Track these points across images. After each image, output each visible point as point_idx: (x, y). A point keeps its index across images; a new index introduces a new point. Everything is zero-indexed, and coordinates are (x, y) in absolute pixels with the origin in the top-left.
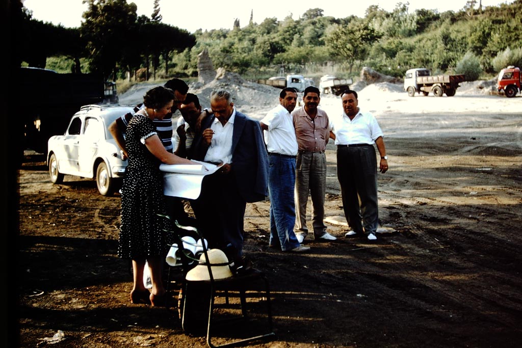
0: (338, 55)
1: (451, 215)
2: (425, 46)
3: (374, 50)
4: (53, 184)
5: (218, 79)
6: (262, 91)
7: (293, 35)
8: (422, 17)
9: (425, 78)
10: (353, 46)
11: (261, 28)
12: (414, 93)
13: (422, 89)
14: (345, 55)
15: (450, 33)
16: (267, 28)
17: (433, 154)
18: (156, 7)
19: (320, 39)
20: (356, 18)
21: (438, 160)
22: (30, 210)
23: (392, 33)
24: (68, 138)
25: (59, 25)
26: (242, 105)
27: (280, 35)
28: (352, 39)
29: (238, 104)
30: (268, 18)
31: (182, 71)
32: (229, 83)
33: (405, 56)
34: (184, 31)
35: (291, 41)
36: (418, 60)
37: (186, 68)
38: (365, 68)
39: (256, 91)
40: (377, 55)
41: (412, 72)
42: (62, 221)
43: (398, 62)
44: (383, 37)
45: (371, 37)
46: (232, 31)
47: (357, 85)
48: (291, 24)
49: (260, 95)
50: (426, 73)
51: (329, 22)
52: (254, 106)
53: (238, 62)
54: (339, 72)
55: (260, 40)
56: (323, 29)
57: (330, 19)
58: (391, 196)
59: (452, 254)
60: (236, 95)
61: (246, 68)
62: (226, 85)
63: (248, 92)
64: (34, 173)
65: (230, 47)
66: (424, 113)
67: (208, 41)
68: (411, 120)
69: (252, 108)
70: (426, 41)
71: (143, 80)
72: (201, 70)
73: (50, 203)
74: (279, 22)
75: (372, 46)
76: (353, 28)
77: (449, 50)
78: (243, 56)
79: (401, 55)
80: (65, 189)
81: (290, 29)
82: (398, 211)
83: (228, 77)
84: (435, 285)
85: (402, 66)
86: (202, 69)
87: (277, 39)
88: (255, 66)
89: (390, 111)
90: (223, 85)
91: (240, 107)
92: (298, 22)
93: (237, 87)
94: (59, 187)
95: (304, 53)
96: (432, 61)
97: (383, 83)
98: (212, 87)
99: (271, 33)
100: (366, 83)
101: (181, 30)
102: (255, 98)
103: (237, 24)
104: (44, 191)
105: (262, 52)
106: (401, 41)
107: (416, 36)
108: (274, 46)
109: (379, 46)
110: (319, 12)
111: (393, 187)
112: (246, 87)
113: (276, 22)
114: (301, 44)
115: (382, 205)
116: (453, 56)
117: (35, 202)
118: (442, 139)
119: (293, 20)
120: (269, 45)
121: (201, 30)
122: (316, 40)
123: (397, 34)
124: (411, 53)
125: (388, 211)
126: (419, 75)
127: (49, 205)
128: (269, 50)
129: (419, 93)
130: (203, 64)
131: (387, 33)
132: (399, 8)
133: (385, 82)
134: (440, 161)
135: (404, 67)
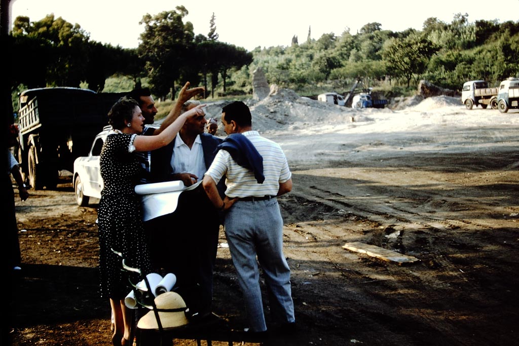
0: (395, 68)
1: (483, 240)
2: (485, 58)
3: (432, 63)
4: (78, 206)
5: (271, 96)
6: (317, 107)
7: (351, 50)
8: (481, 28)
9: (483, 90)
10: (410, 59)
11: (319, 43)
12: (472, 106)
13: (480, 101)
14: (403, 69)
15: (510, 44)
16: (324, 44)
17: (480, 171)
18: (212, 26)
19: (377, 53)
20: (414, 31)
21: (483, 177)
22: (42, 236)
23: (451, 45)
24: (91, 159)
25: (118, 46)
26: (296, 121)
27: (338, 50)
28: (410, 52)
29: (291, 121)
30: (326, 33)
31: (240, 89)
32: (282, 100)
33: (464, 68)
34: (241, 49)
35: (349, 56)
36: (478, 72)
37: (244, 85)
38: (422, 82)
39: (309, 107)
40: (435, 68)
41: (470, 84)
42: (69, 248)
43: (457, 74)
44: (442, 50)
45: (429, 50)
46: (290, 47)
47: (414, 99)
48: (348, 39)
49: (313, 112)
50: (484, 85)
51: (387, 36)
52: (307, 123)
53: (295, 78)
54: (397, 86)
55: (317, 56)
56: (381, 43)
57: (388, 33)
58: (423, 219)
59: (475, 288)
60: (290, 111)
61: (302, 84)
62: (279, 102)
63: (301, 108)
64: (66, 195)
65: (288, 64)
66: (480, 127)
67: (266, 58)
68: (465, 133)
69: (305, 124)
70: (486, 53)
71: (201, 98)
72: (255, 88)
73: (66, 227)
74: (336, 37)
75: (429, 59)
76: (410, 41)
77: (510, 61)
78: (300, 72)
79: (460, 67)
80: (89, 212)
81: (347, 44)
82: (427, 236)
83: (282, 93)
84: (446, 329)
85: (462, 79)
86: (256, 86)
87: (333, 55)
88: (312, 82)
89: (445, 125)
90: (276, 102)
91: (292, 124)
92: (355, 37)
93: (290, 104)
94: (83, 210)
95: (361, 68)
96: (493, 73)
97: (441, 96)
98: (265, 104)
99: (329, 49)
100: (423, 96)
101: (238, 48)
102: (308, 114)
103: (295, 40)
104: (68, 214)
105: (319, 68)
106: (461, 53)
107: (476, 48)
108: (331, 61)
109: (438, 59)
110: (376, 26)
111: (428, 208)
112: (300, 103)
113: (334, 38)
114: (358, 58)
115: (411, 229)
116: (513, 67)
117: (52, 226)
118: (493, 154)
119: (351, 35)
120: (326, 61)
121: (260, 47)
122: (374, 54)
123: (456, 47)
124: (471, 65)
125: (414, 237)
126: (477, 88)
127: (64, 230)
128: (325, 65)
129: (477, 106)
130: (257, 81)
131: (445, 45)
132: (457, 20)
133: (443, 96)
134: (486, 178)
135: (464, 79)
